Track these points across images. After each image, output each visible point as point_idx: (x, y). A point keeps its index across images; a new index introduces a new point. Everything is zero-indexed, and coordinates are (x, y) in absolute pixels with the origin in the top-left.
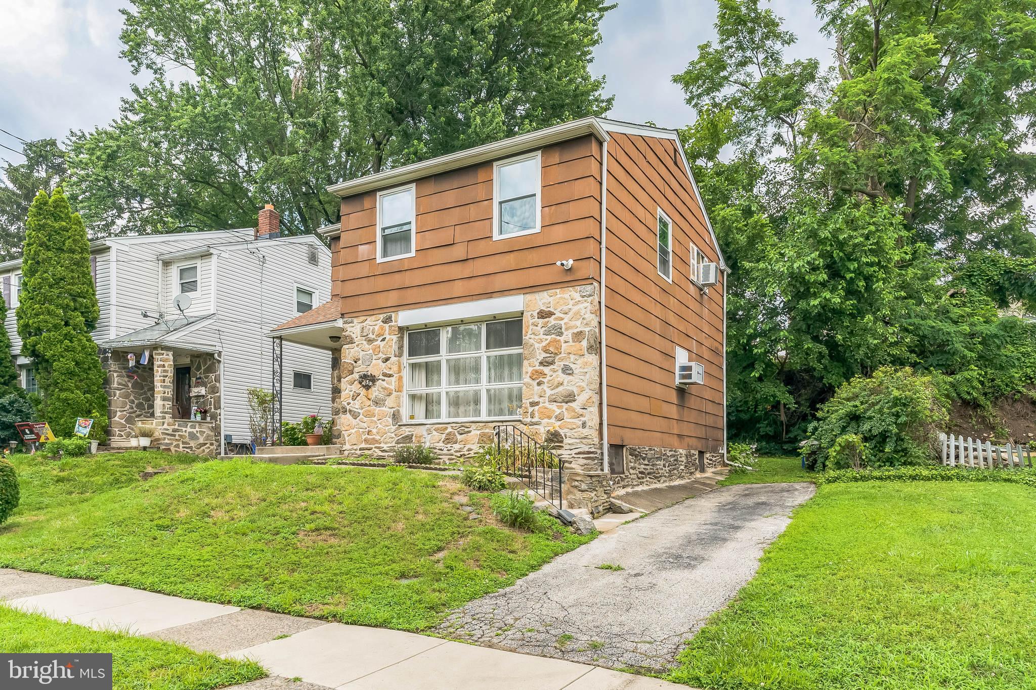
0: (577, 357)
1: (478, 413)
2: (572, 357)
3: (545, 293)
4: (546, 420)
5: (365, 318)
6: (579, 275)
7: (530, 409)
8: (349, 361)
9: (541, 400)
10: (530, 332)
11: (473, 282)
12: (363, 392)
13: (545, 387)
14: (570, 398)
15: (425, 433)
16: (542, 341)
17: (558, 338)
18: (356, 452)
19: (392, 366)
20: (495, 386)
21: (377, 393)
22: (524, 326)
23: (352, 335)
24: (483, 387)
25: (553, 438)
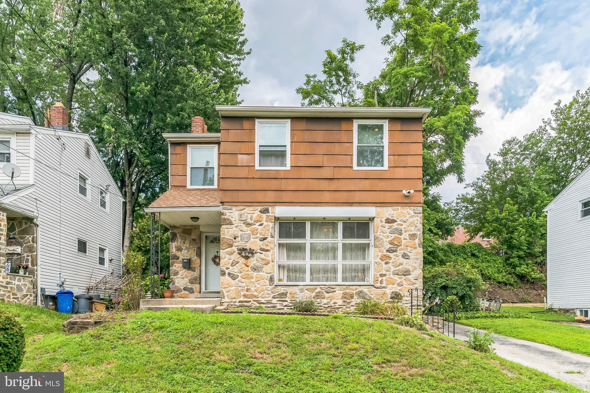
0: (412, 249)
1: (335, 279)
2: (409, 249)
3: (390, 208)
4: (391, 286)
5: (244, 207)
6: (413, 200)
7: (380, 279)
8: (228, 238)
9: (387, 273)
10: (379, 231)
11: (337, 194)
12: (242, 260)
13: (390, 265)
14: (406, 273)
15: (298, 292)
16: (388, 237)
17: (399, 236)
18: (236, 304)
19: (269, 244)
20: (349, 262)
21: (255, 262)
22: (375, 227)
23: (231, 219)
24: (340, 263)
25: (396, 296)
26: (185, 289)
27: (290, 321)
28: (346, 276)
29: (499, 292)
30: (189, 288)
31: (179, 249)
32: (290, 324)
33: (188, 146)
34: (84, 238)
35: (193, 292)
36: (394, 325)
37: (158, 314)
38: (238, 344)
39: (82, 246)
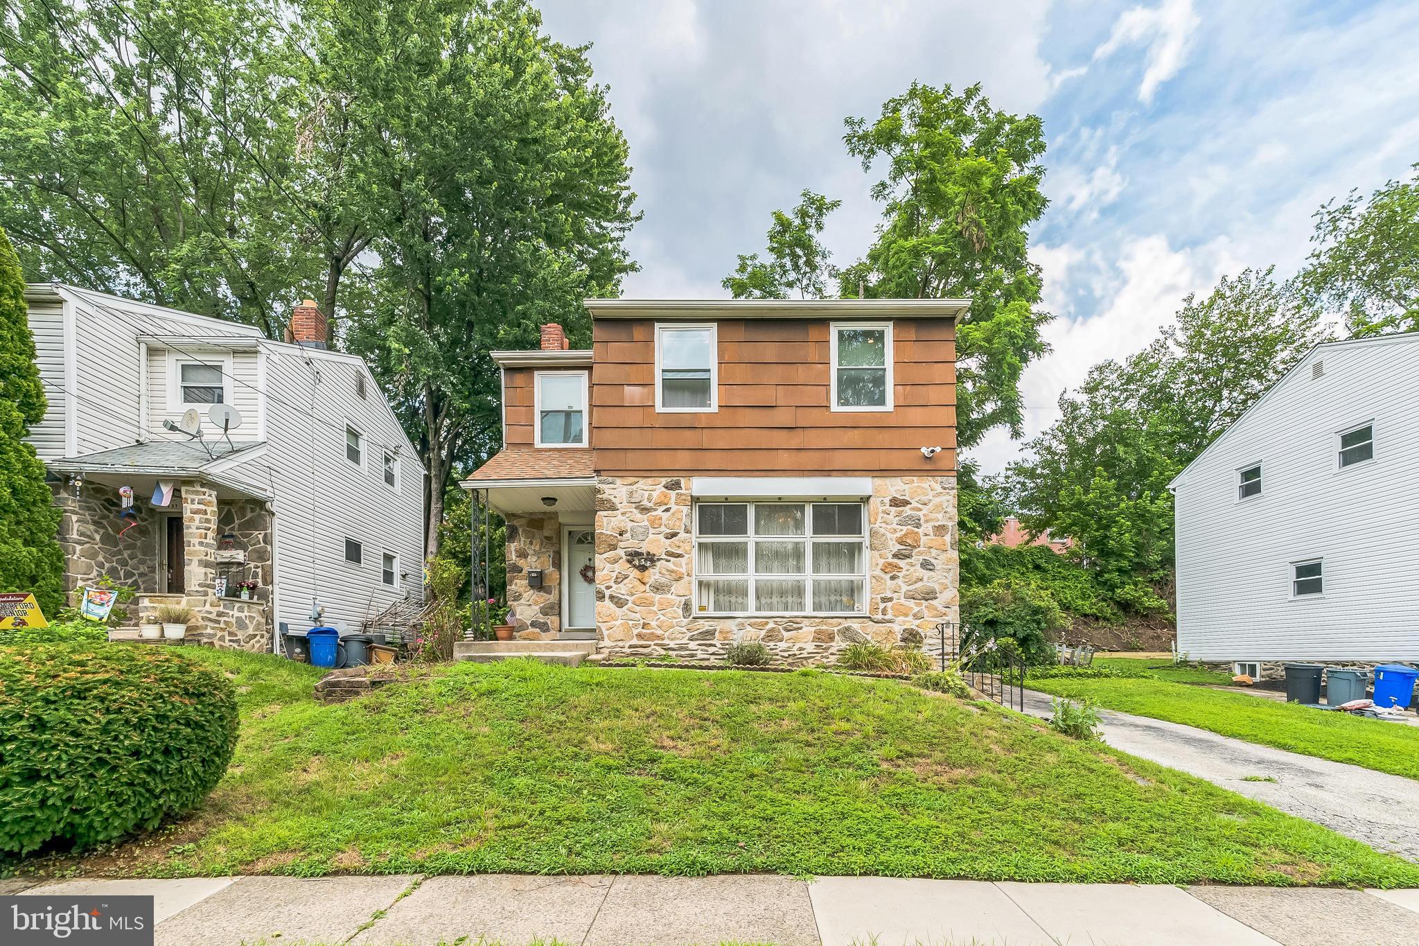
0: (939, 552)
1: (801, 606)
2: (934, 552)
3: (899, 479)
4: (901, 618)
5: (636, 479)
6: (940, 465)
7: (882, 606)
8: (609, 533)
9: (895, 595)
10: (879, 521)
11: (802, 454)
12: (634, 573)
13: (899, 581)
14: (929, 595)
15: (735, 629)
16: (895, 531)
17: (916, 530)
18: (623, 650)
19: (681, 544)
20: (824, 576)
21: (657, 576)
22: (872, 513)
23: (614, 500)
24: (808, 577)
25: (912, 638)
26: (533, 624)
27: (723, 680)
28: (820, 602)
29: (1085, 631)
30: (540, 623)
31: (522, 554)
32: (724, 685)
33: (536, 373)
34: (356, 538)
35: (548, 630)
36: (913, 689)
37: (486, 667)
38: (631, 721)
39: (353, 551)
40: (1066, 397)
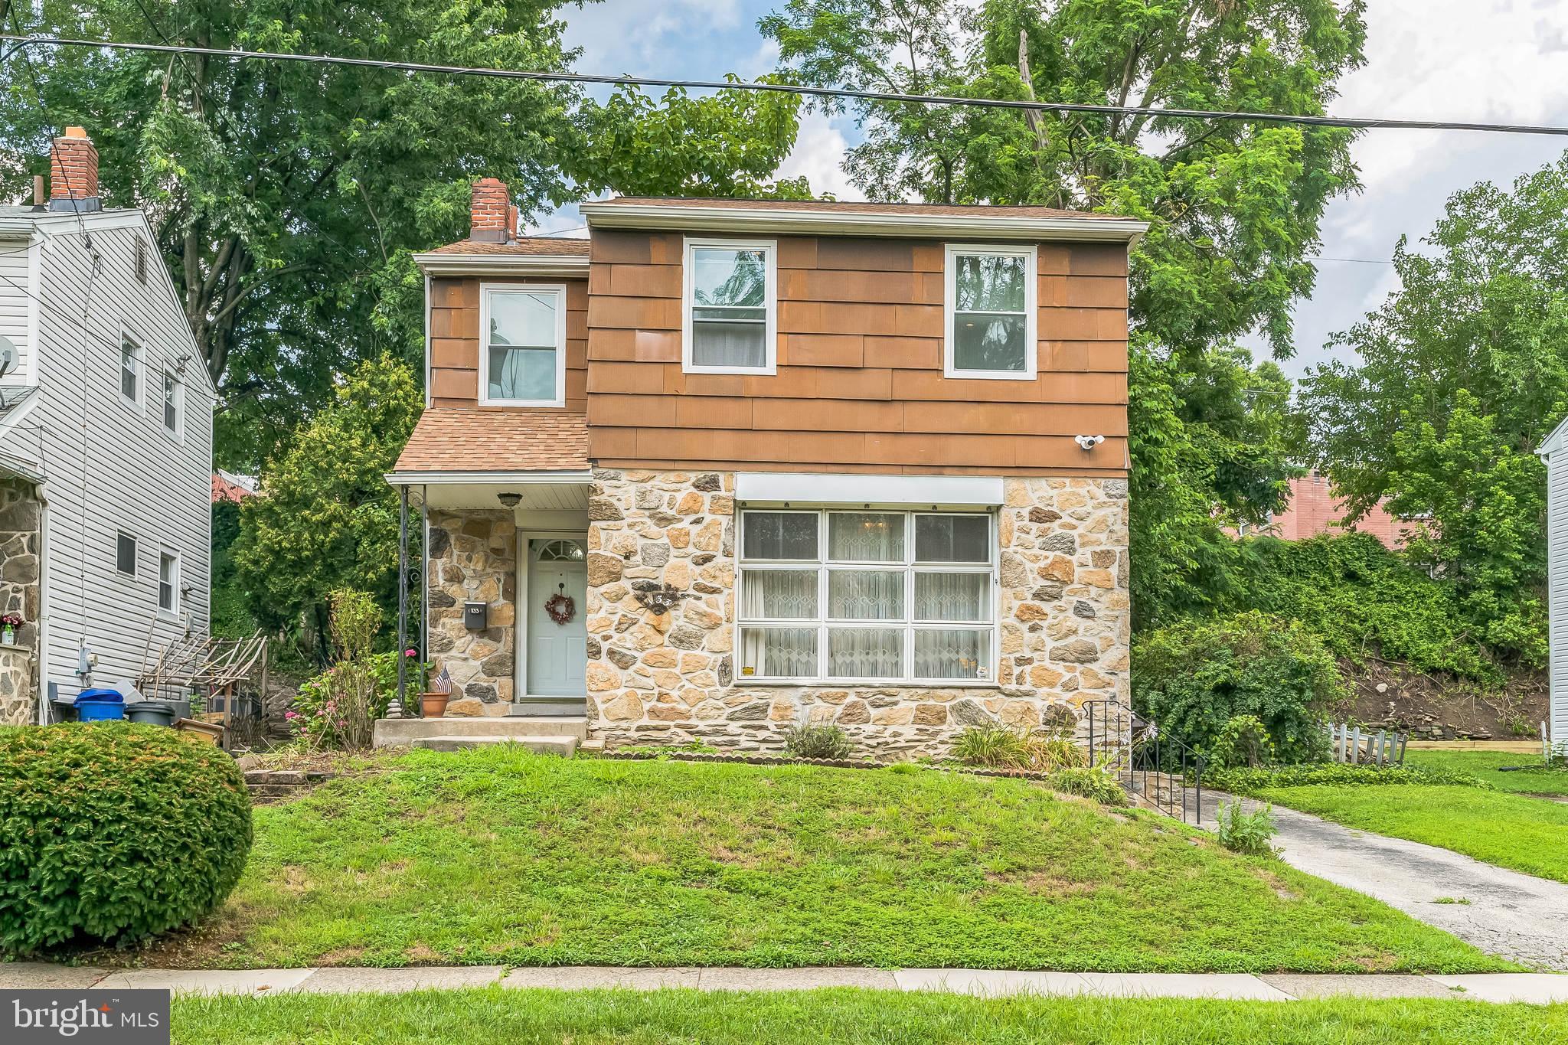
0: (1101, 591)
1: (897, 669)
2: (1094, 591)
3: (1043, 482)
4: (1045, 689)
5: (651, 474)
6: (1101, 462)
7: (1016, 671)
8: (610, 554)
9: (1036, 655)
10: (1014, 542)
11: (903, 441)
12: (647, 617)
13: (1043, 634)
14: (1087, 656)
15: (796, 702)
16: (1037, 558)
17: (1068, 557)
18: (628, 734)
19: (718, 573)
20: (936, 625)
21: (681, 622)
22: (1004, 531)
23: (617, 504)
24: (908, 626)
25: (1059, 718)
26: (471, 690)
27: (786, 778)
28: (926, 662)
29: (1432, 701)
30: (482, 688)
31: (455, 577)
32: (790, 784)
33: (483, 286)
34: (131, 528)
35: (493, 700)
36: (1044, 791)
39: (126, 554)
40: (1408, 250)
